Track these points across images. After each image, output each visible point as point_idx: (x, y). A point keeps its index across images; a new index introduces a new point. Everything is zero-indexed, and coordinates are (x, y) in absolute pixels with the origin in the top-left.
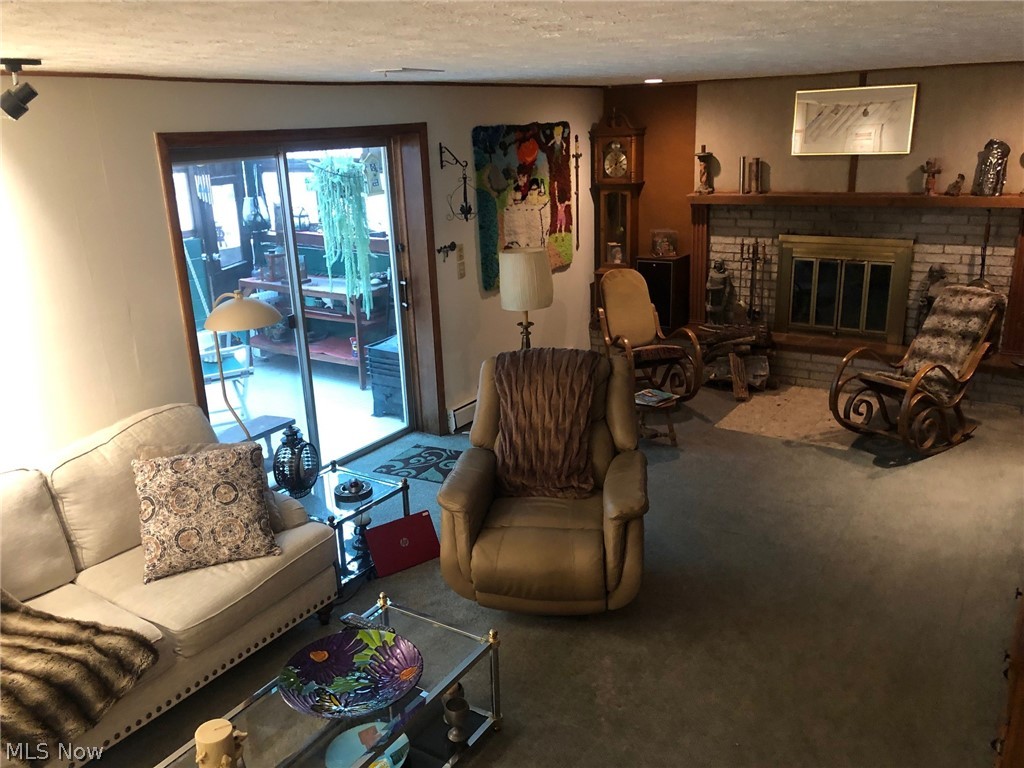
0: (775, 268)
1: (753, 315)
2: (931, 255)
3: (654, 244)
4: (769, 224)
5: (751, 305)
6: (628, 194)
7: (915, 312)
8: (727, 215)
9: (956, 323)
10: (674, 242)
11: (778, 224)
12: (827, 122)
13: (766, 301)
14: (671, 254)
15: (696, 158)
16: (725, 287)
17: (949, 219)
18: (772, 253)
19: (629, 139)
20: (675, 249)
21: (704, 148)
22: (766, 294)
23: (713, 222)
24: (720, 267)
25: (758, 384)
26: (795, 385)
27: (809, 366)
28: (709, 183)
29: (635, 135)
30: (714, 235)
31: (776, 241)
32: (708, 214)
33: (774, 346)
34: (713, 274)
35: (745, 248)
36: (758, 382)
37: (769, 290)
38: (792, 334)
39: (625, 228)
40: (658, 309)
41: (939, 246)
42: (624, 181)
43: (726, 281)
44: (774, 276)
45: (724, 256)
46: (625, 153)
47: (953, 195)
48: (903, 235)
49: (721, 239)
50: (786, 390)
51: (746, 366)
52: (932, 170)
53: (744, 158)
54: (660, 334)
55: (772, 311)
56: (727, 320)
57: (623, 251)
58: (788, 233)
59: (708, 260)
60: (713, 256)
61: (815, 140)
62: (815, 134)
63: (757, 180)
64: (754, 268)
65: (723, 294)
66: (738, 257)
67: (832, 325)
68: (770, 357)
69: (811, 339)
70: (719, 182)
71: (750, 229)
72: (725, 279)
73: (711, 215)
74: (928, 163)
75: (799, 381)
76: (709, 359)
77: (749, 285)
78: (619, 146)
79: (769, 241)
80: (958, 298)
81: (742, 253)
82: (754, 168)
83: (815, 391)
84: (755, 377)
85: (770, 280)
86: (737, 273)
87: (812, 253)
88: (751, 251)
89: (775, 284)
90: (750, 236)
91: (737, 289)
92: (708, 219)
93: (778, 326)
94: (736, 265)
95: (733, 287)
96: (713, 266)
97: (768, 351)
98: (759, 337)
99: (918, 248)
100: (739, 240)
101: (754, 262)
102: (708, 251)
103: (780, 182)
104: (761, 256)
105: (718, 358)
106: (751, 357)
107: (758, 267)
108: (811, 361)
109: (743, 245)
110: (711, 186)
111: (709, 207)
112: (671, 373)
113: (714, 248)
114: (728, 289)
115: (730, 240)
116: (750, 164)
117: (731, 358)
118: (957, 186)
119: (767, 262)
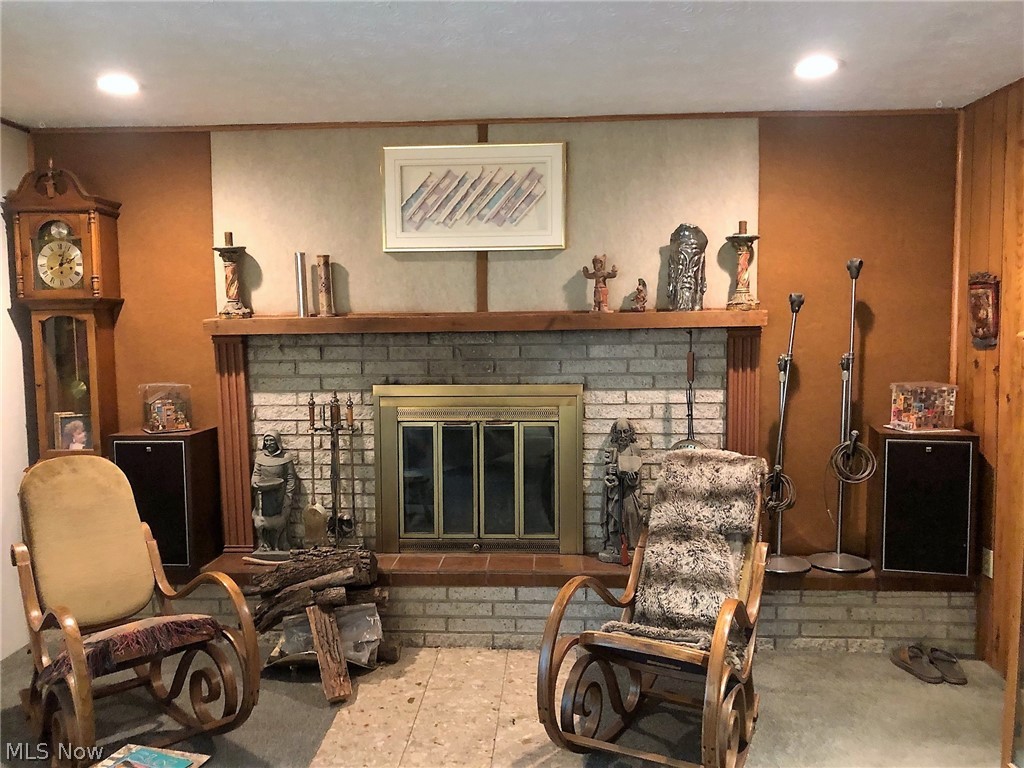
0: (370, 443)
1: (338, 526)
2: (609, 407)
3: (147, 410)
4: (354, 368)
5: (334, 509)
6: (90, 319)
7: (599, 499)
8: (279, 356)
9: (707, 512)
10: (184, 406)
11: (369, 368)
12: (434, 198)
13: (358, 501)
14: (182, 427)
15: (217, 253)
16: (286, 481)
17: (627, 351)
18: (363, 416)
19: (83, 216)
20: (188, 418)
21: (229, 237)
22: (358, 488)
23: (254, 369)
24: (275, 446)
25: (365, 660)
26: (424, 645)
27: (445, 608)
28: (243, 297)
29: (96, 210)
30: (259, 391)
31: (367, 397)
32: (245, 355)
33: (383, 580)
34: (262, 459)
35: (317, 410)
36: (364, 657)
37: (363, 481)
38: (407, 555)
39: (87, 384)
40: (156, 534)
41: (618, 393)
42: (80, 295)
43: (285, 471)
44: (370, 456)
45: (279, 427)
46: (77, 243)
47: (635, 310)
48: (564, 378)
49: (272, 398)
50: (413, 661)
51: (340, 627)
52: (600, 273)
53: (302, 255)
54: (165, 587)
55: (371, 516)
56: (293, 542)
57: (88, 428)
58: (387, 383)
59: (251, 435)
60: (259, 428)
61: (417, 228)
62: (417, 218)
63: (328, 291)
64: (334, 444)
65: (283, 495)
66: (305, 427)
67: (471, 531)
68: (380, 604)
69: (441, 561)
70: (260, 299)
71: (321, 378)
72: (284, 466)
73: (251, 356)
74: (595, 261)
75: (430, 638)
76: (265, 622)
77: (328, 474)
78: (65, 232)
79: (356, 398)
80: (696, 470)
81: (312, 421)
82: (321, 272)
83: (461, 652)
84: (358, 647)
85: (364, 463)
86: (304, 456)
87: (429, 414)
88: (328, 414)
89: (372, 468)
90: (322, 390)
91: (307, 485)
92: (246, 363)
93: (384, 542)
94: (302, 442)
95: (299, 480)
96: (260, 444)
97: (377, 591)
98: (358, 569)
99: (590, 396)
100: (304, 398)
101: (334, 434)
102: (250, 421)
103: (366, 297)
104: (344, 424)
105: (285, 619)
106: (347, 608)
107: (341, 443)
108: (448, 600)
109: (312, 405)
110: (247, 304)
111: (245, 339)
112: (190, 672)
113: (261, 413)
114: (291, 485)
115: (288, 399)
116: (314, 268)
117: (311, 617)
118: (639, 295)
119: (356, 433)
